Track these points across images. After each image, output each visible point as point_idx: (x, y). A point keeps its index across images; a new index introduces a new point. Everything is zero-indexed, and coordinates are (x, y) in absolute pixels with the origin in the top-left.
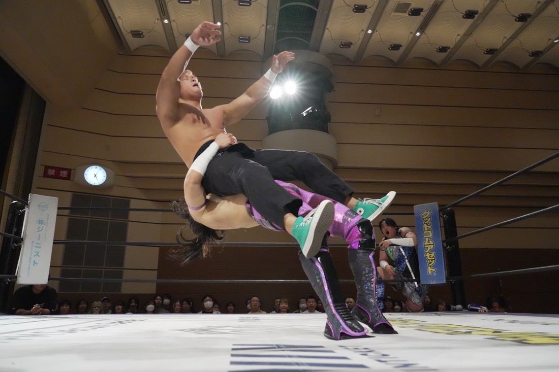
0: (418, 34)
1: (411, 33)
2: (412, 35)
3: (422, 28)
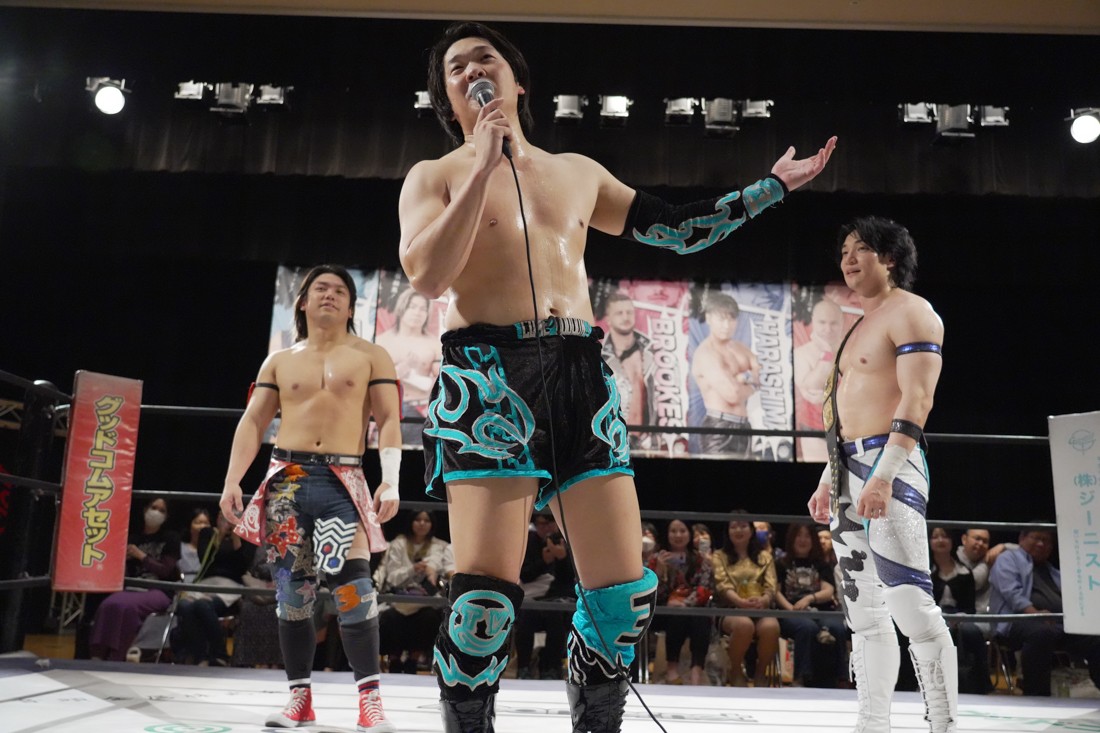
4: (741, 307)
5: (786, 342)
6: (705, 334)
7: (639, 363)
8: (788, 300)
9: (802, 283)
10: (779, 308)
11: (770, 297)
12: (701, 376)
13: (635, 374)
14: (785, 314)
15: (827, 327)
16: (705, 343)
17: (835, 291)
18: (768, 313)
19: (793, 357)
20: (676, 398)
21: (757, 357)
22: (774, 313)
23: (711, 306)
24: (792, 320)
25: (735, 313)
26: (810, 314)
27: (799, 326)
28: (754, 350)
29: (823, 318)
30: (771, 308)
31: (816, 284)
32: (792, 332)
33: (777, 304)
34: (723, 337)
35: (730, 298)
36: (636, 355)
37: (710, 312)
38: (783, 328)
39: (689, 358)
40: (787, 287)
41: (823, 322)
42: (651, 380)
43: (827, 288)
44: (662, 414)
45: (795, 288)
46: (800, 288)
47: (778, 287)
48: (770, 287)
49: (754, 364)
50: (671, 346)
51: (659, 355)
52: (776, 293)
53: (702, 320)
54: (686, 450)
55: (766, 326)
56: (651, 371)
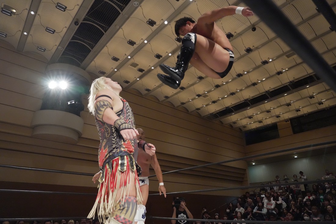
0: (138, 79)
1: (135, 77)
2: (135, 79)
3: (141, 77)
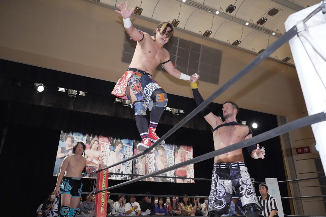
4: (165, 149)
5: (173, 157)
6: (158, 154)
7: (145, 160)
8: (174, 148)
9: (176, 145)
10: (172, 150)
11: (170, 147)
12: (157, 163)
13: (144, 162)
14: (173, 151)
15: (181, 154)
16: (158, 156)
17: (182, 147)
18: (170, 150)
19: (175, 160)
20: (152, 168)
21: (168, 160)
22: (171, 151)
23: (159, 148)
24: (175, 152)
25: (164, 150)
26: (178, 151)
27: (176, 154)
28: (167, 158)
29: (180, 152)
30: (171, 149)
31: (179, 145)
32: (175, 155)
33: (172, 149)
34: (161, 155)
35: (163, 147)
36: (144, 158)
37: (159, 149)
38: (173, 154)
39: (155, 159)
40: (173, 145)
41: (180, 153)
42: (147, 163)
43: (181, 146)
44: (149, 171)
45: (175, 146)
46: (176, 146)
47: (172, 145)
48: (170, 145)
49: (167, 161)
50: (151, 157)
51: (149, 158)
52: (172, 146)
53: (157, 151)
54: (154, 180)
55: (170, 153)
56: (147, 162)
